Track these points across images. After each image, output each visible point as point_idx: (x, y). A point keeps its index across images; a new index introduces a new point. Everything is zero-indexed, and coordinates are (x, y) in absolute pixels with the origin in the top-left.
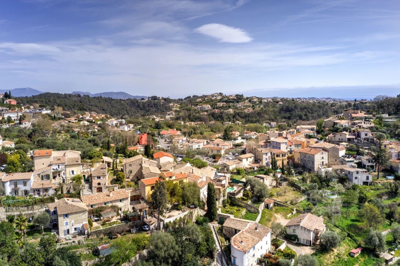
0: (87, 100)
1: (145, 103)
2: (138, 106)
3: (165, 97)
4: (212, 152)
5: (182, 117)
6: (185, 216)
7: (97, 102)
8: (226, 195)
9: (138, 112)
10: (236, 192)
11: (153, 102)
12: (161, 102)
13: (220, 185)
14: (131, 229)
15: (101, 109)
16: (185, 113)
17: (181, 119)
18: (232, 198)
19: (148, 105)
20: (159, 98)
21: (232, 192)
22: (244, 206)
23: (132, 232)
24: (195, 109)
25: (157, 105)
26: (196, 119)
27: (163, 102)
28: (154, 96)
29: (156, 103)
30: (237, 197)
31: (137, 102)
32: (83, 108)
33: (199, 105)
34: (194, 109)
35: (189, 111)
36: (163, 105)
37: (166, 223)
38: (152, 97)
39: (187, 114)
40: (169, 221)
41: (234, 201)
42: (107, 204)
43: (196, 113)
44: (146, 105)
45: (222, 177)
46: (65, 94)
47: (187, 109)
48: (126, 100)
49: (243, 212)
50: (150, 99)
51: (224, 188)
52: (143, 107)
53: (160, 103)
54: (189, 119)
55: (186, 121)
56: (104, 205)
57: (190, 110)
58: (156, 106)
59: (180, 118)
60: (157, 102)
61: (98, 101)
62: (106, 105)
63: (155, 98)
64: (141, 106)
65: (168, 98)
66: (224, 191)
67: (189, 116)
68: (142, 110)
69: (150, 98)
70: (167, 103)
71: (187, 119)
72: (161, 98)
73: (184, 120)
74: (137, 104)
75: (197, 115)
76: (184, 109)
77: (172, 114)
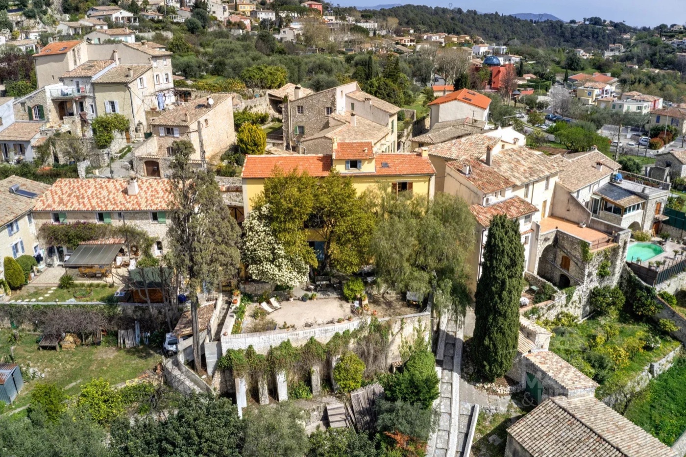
0: (470, 18)
1: (576, 30)
2: (562, 35)
3: (616, 21)
4: (658, 121)
5: (638, 56)
6: (337, 336)
7: (487, 23)
8: (618, 271)
9: (559, 44)
10: (661, 269)
11: (590, 29)
12: (608, 29)
13: (603, 228)
14: (122, 332)
15: (493, 35)
16: (645, 49)
17: (635, 60)
18: (641, 288)
19: (581, 34)
20: (605, 21)
21: (645, 264)
22: (679, 335)
23: (121, 341)
24: (667, 44)
25: (597, 34)
26: (665, 64)
27: (610, 30)
28: (596, 18)
29: (596, 31)
30: (659, 288)
31: (561, 26)
32: (454, 29)
33: (677, 38)
34: (665, 44)
35: (653, 47)
36: (609, 35)
37: (228, 351)
38: (591, 20)
39: (649, 51)
40: (244, 347)
41: (643, 305)
42: (107, 220)
43: (668, 52)
44: (577, 33)
45: (633, 197)
46: (437, 8)
47: (649, 43)
48: (542, 22)
49: (663, 361)
50: (587, 23)
51: (611, 245)
52: (570, 36)
53: (604, 31)
54: (652, 62)
55: (644, 65)
56: (96, 221)
57: (656, 45)
58: (596, 36)
59: (633, 58)
60: (599, 29)
61: (490, 21)
62: (502, 30)
63: (596, 21)
64: (567, 35)
65: (621, 23)
66: (606, 257)
67: (651, 57)
68: (567, 41)
69: (588, 20)
70: (618, 32)
71: (647, 61)
72: (608, 22)
73: (640, 62)
74: (560, 31)
75: (670, 56)
76: (643, 42)
77: (619, 49)
